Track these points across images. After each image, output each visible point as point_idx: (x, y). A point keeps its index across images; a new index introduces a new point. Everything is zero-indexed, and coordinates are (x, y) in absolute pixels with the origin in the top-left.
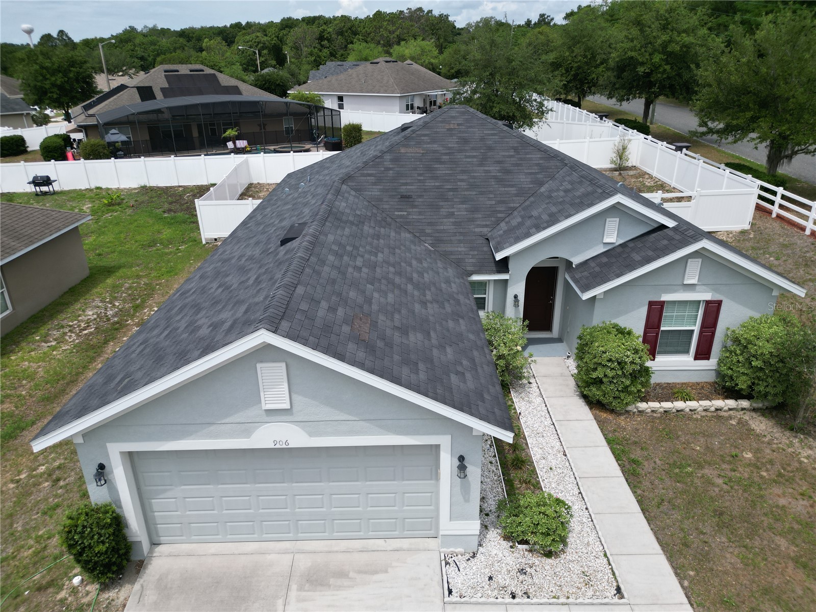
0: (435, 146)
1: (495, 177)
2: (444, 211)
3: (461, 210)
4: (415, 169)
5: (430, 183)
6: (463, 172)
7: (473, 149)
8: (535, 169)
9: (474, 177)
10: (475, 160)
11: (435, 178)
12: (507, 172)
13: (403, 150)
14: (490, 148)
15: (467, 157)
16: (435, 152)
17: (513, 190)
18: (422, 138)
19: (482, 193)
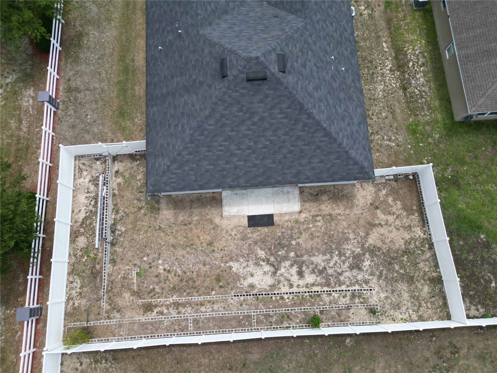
0: (264, 36)
1: (236, 25)
2: (259, 14)
3: (252, 14)
4: (273, 27)
5: (266, 22)
6: (251, 27)
7: (245, 36)
8: (217, 29)
9: (246, 25)
10: (245, 32)
11: (263, 24)
12: (230, 28)
13: (280, 33)
14: (237, 36)
15: (249, 33)
16: (263, 34)
17: (229, 21)
18: (271, 39)
19: (243, 20)
